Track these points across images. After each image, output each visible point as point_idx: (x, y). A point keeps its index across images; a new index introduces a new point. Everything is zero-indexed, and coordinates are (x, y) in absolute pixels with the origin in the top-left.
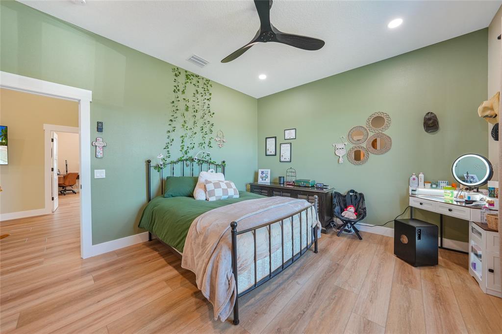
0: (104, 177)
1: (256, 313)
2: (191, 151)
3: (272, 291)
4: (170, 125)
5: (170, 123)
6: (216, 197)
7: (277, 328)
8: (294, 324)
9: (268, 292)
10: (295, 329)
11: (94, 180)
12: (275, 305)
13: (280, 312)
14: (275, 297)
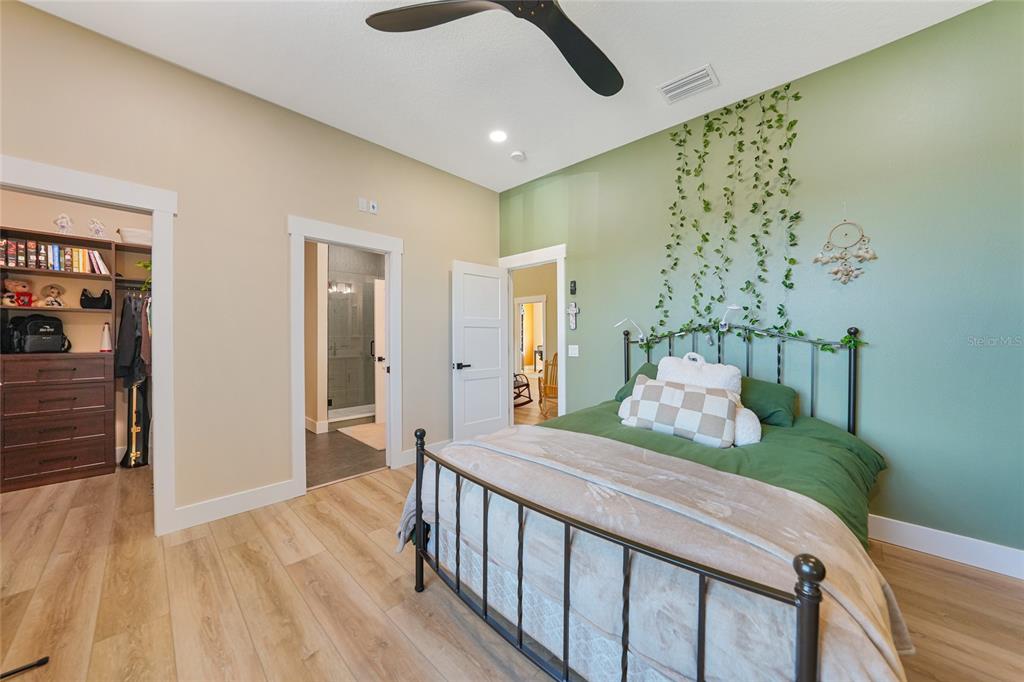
0: (577, 355)
1: (431, 615)
2: (716, 306)
3: (484, 647)
4: (669, 256)
5: (669, 252)
6: (639, 419)
7: (388, 642)
8: (384, 673)
9: (484, 637)
10: (372, 672)
11: (568, 358)
12: (441, 647)
13: (420, 653)
14: (462, 649)
